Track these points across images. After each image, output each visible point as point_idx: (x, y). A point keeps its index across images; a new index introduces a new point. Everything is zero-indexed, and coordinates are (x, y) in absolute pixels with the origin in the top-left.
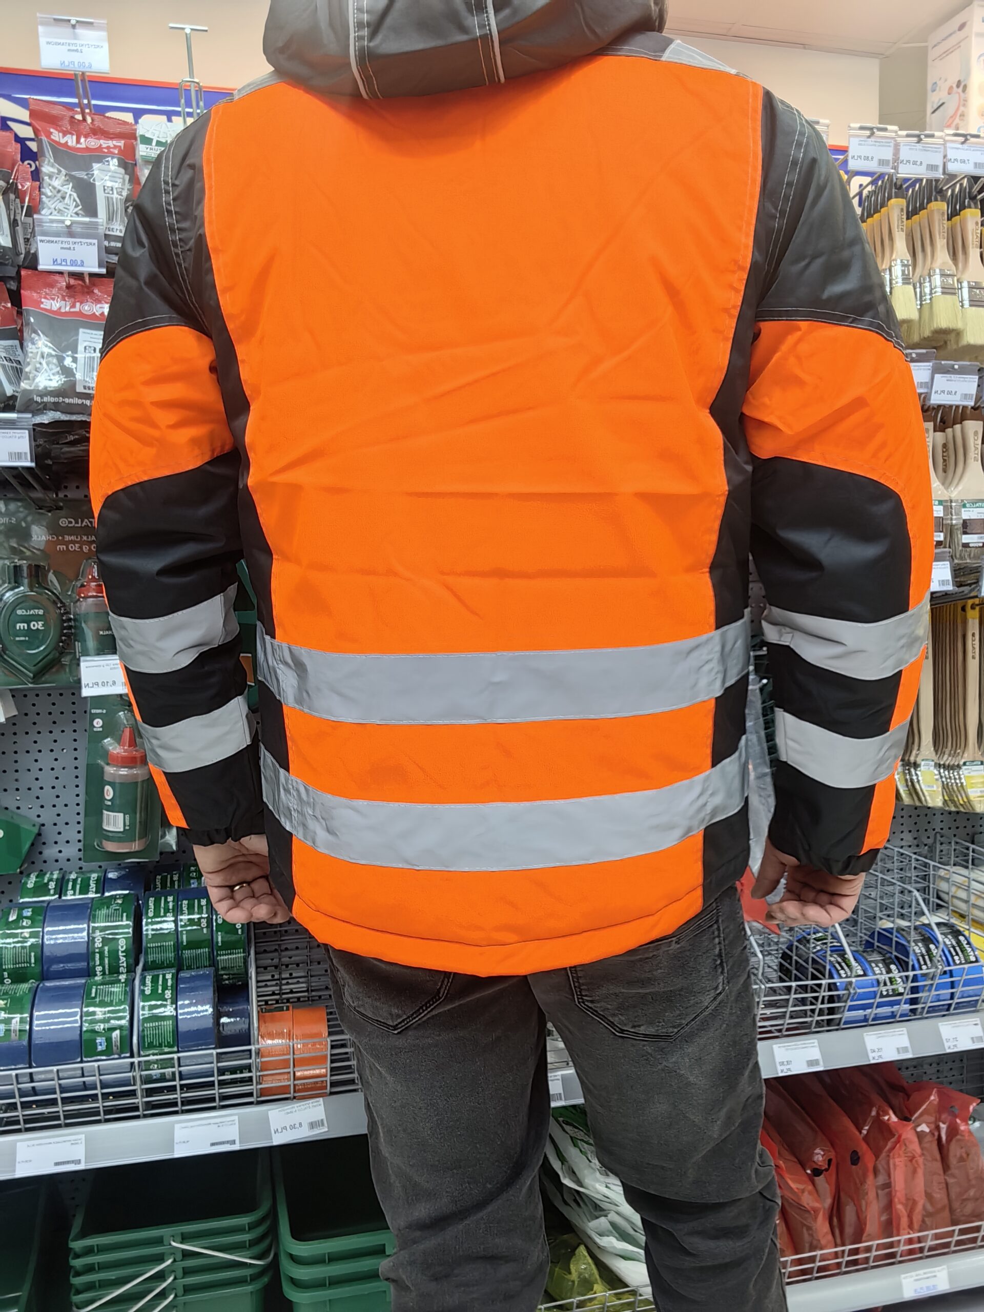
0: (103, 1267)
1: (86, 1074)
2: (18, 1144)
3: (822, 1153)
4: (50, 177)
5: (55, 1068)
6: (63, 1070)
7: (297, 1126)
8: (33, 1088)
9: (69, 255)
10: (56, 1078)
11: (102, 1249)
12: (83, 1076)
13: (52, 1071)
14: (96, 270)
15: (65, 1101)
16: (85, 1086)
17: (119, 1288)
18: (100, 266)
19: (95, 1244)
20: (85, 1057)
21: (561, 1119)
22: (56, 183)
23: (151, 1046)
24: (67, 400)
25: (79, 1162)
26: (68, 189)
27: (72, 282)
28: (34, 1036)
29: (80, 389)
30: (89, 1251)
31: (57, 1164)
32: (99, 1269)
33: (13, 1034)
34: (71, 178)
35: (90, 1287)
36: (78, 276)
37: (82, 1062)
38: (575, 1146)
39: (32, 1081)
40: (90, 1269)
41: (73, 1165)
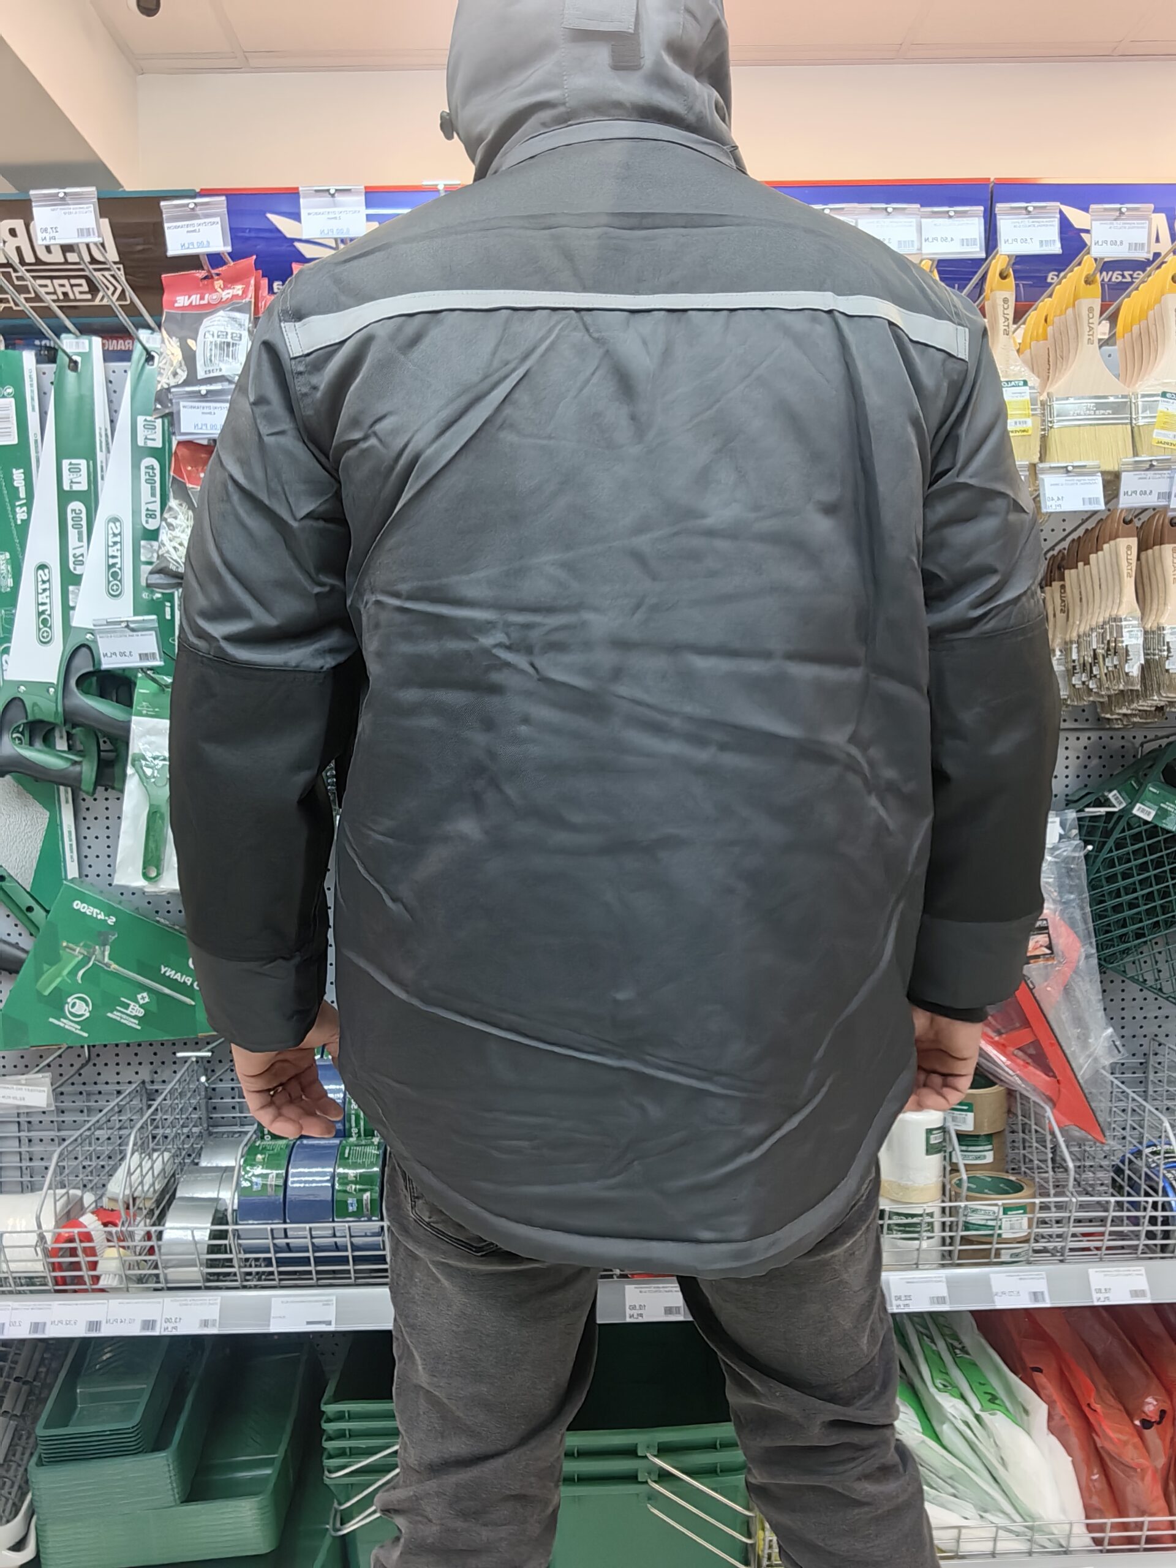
0: (353, 1435)
1: (338, 1234)
2: (273, 1299)
3: (1155, 1403)
5: (307, 1226)
6: (317, 1229)
8: (288, 1244)
10: (309, 1236)
11: (352, 1417)
12: (334, 1236)
13: (305, 1228)
15: (319, 1261)
16: (337, 1248)
17: (368, 1458)
19: (346, 1410)
20: (337, 1217)
25: (329, 1323)
28: (288, 1193)
30: (340, 1417)
31: (309, 1323)
32: (350, 1436)
33: (269, 1189)
35: (342, 1453)
37: (333, 1221)
39: (286, 1237)
40: (341, 1435)
41: (324, 1326)
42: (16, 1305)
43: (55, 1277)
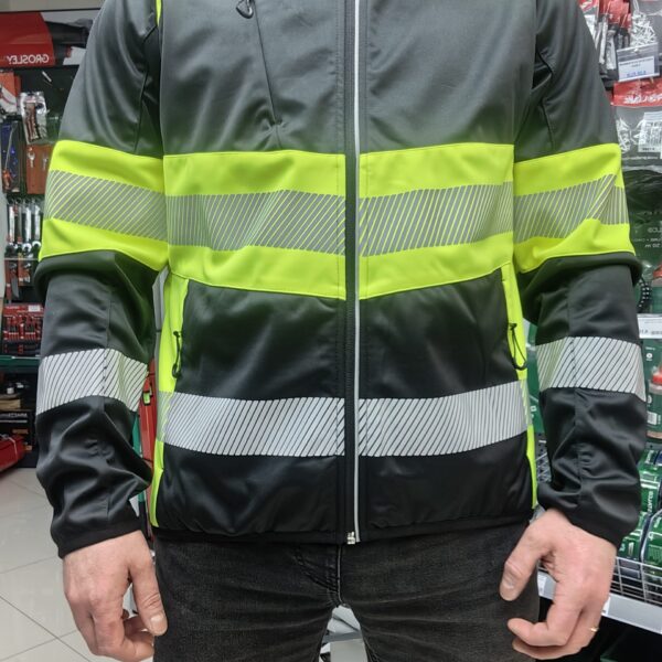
4: (637, 21)
9: (636, 70)
14: (654, 75)
18: (656, 71)
22: (640, 24)
23: (651, 559)
24: (633, 158)
26: (647, 26)
27: (644, 83)
29: (640, 150)
34: (649, 18)
36: (648, 79)
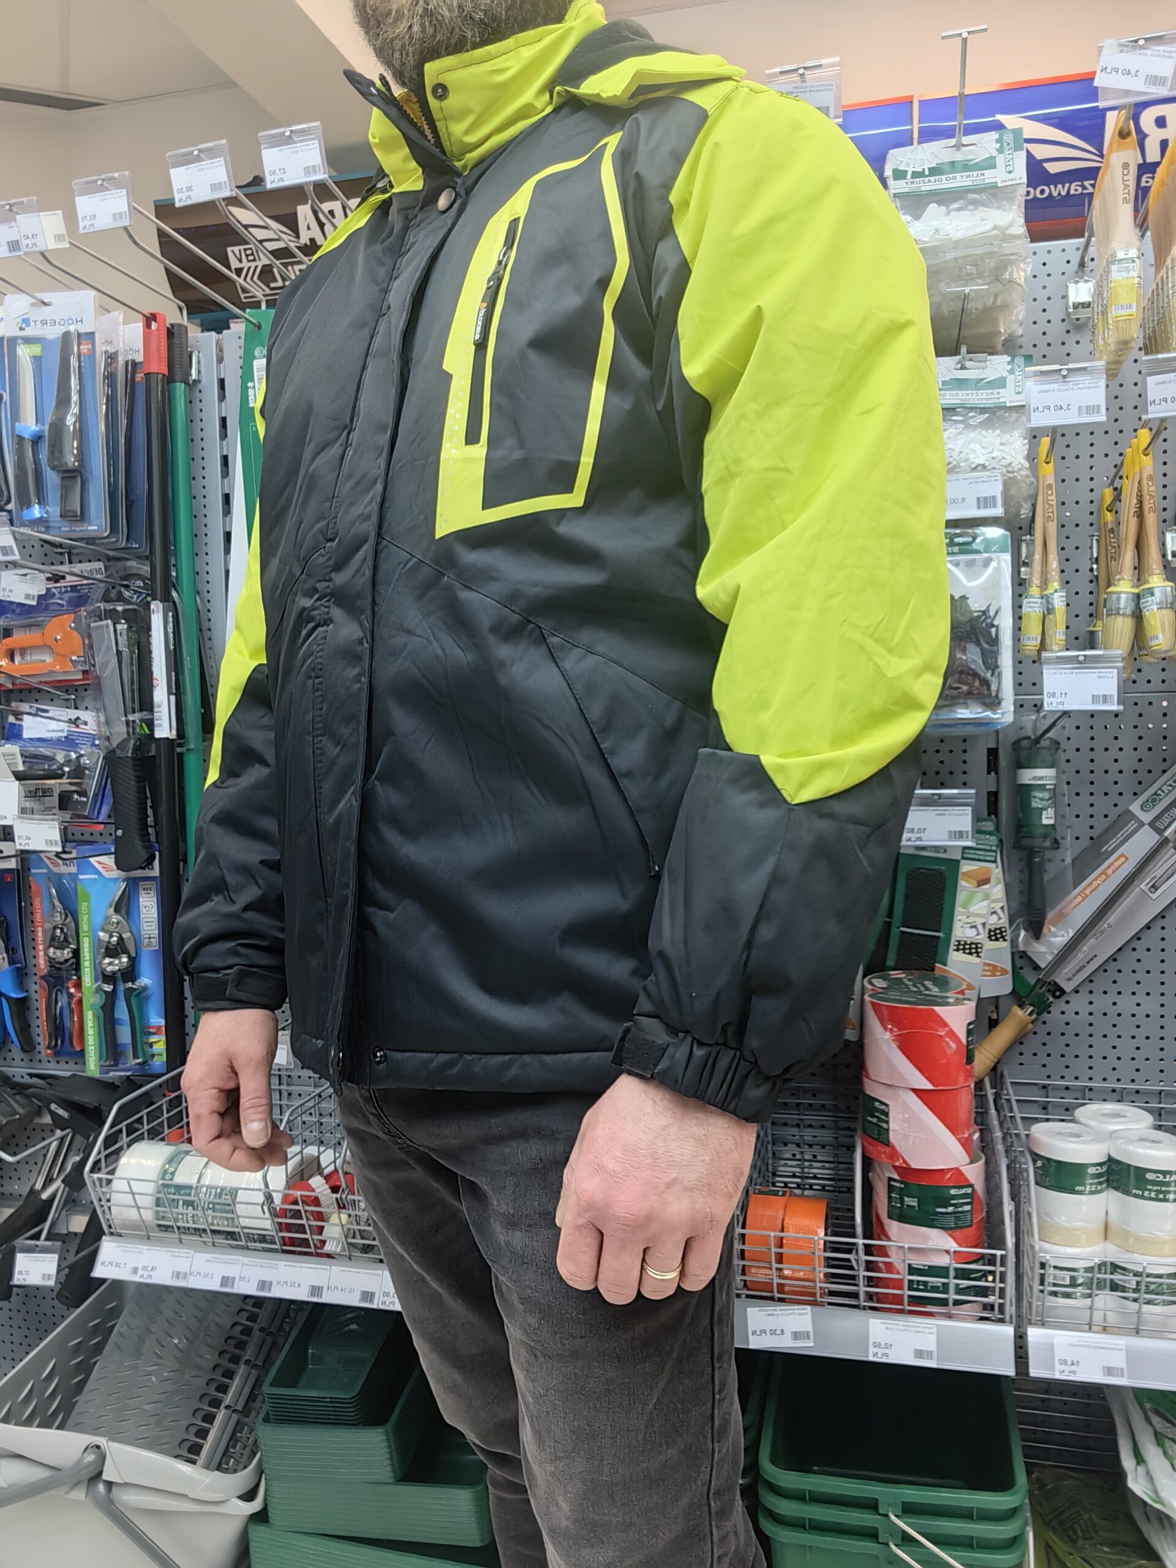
7: (778, 1332)
21: (1148, 1406)
38: (1159, 1445)
42: (246, 1260)
43: (283, 1238)
